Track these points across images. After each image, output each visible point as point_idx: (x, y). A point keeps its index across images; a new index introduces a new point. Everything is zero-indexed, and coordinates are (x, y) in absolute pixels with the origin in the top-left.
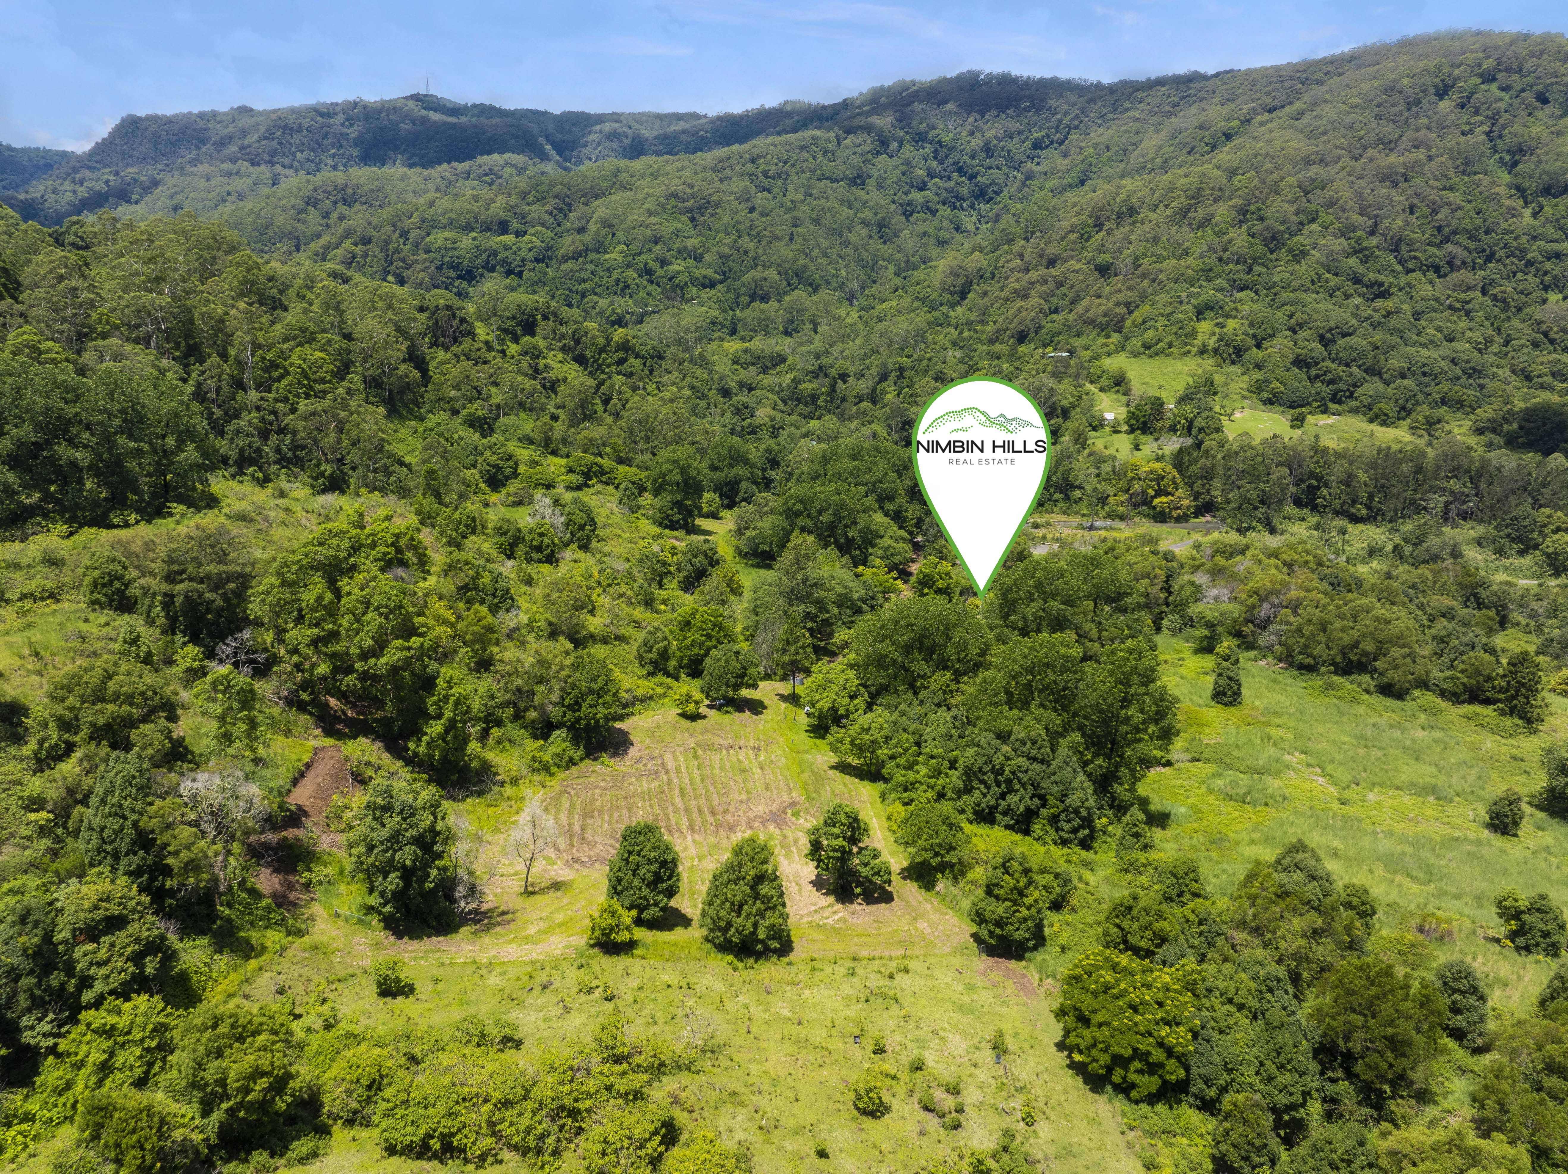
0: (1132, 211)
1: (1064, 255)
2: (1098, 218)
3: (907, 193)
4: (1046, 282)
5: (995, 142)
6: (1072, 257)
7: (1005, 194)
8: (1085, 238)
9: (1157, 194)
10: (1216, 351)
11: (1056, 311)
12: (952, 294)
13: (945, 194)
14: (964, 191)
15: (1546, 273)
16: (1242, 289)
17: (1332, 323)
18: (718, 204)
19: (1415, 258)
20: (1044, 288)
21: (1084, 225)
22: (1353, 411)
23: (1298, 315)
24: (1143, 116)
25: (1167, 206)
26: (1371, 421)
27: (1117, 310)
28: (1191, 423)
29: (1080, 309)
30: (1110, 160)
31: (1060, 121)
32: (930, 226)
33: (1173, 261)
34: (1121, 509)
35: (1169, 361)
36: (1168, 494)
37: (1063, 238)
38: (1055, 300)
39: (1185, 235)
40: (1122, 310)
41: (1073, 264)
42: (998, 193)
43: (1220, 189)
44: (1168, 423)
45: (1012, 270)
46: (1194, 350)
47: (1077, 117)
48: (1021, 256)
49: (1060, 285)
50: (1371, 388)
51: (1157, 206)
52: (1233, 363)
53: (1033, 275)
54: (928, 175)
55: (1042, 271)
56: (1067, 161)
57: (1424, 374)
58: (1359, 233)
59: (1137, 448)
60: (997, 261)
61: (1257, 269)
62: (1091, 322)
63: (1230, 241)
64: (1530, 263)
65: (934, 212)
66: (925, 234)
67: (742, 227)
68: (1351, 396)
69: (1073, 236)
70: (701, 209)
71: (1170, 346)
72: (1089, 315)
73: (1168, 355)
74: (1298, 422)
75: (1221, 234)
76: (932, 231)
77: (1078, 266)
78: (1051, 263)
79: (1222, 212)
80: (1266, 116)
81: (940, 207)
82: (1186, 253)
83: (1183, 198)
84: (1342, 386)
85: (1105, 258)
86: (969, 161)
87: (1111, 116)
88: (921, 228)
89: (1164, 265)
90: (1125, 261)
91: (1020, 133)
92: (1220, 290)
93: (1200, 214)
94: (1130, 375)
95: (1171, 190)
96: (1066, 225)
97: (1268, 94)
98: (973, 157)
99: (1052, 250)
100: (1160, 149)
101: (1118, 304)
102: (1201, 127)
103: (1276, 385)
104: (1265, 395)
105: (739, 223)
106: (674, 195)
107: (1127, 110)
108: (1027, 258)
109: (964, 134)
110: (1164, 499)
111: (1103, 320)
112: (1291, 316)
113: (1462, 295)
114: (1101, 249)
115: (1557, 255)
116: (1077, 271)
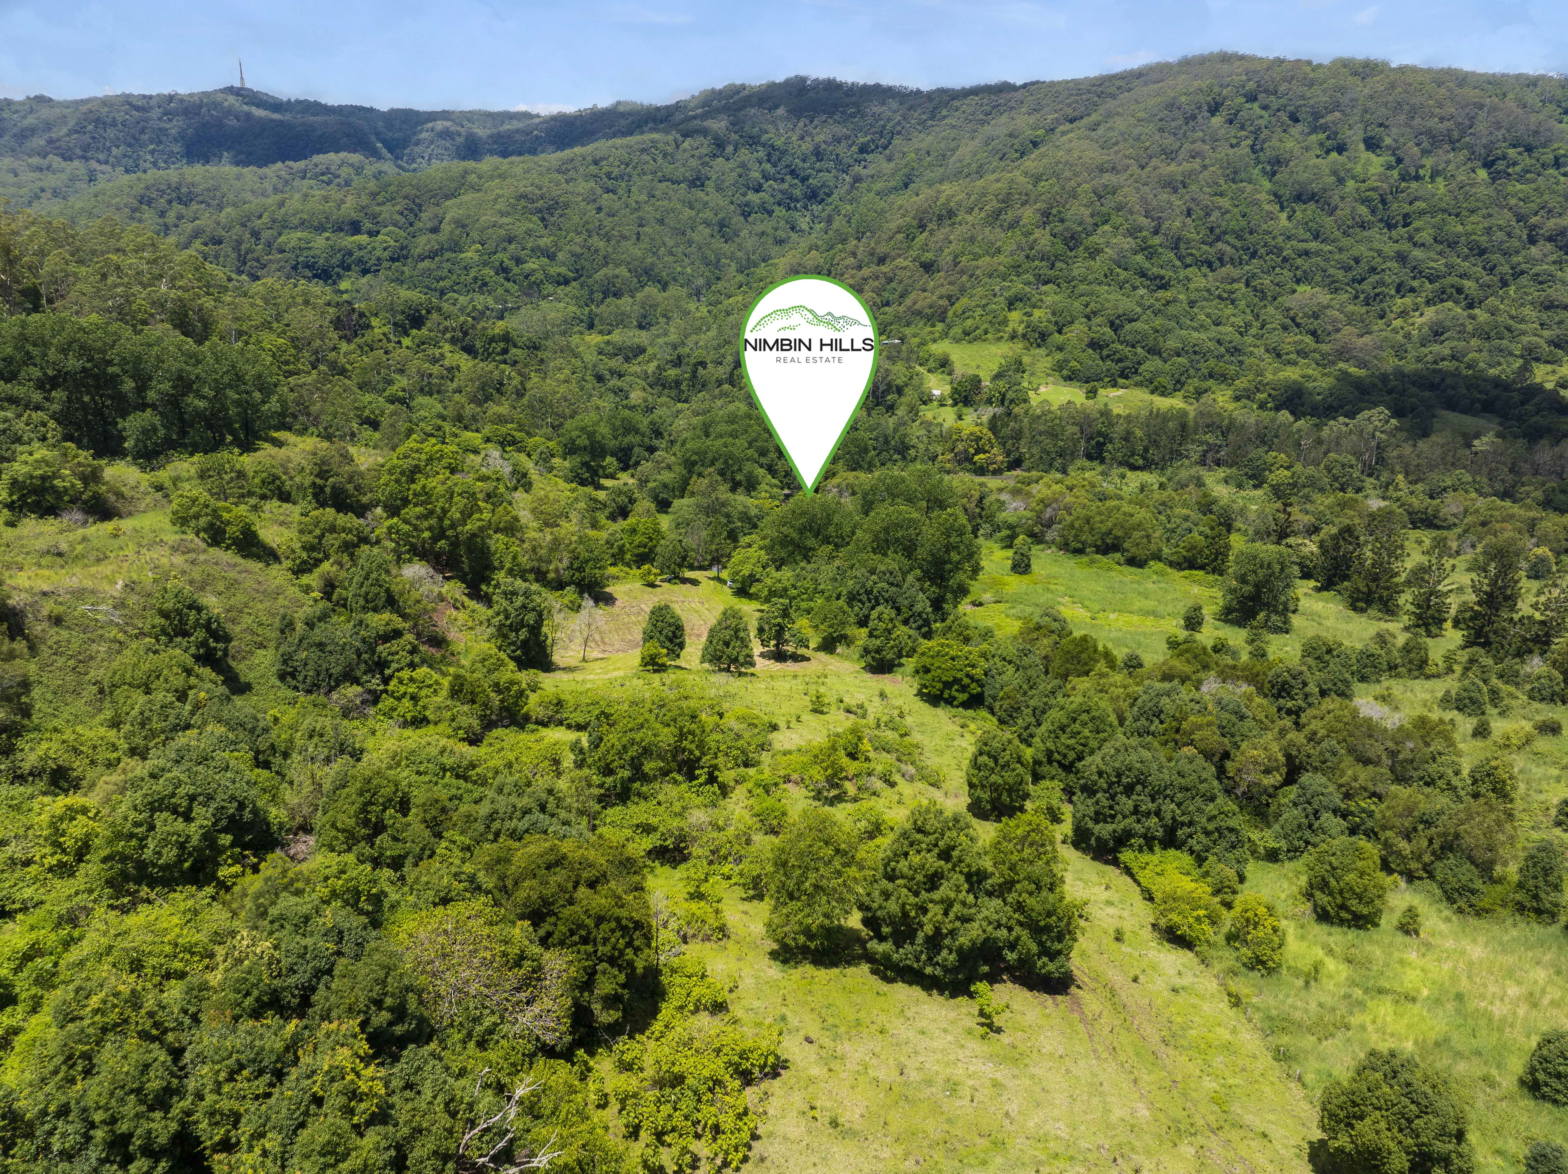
0: (951, 214)
1: (893, 253)
2: (921, 220)
3: (744, 195)
4: (877, 278)
5: (824, 146)
6: (899, 256)
7: (835, 196)
8: (910, 238)
9: (972, 199)
10: (1024, 336)
11: (887, 304)
13: (779, 196)
14: (797, 192)
15: (1297, 268)
16: (1046, 283)
17: (1120, 312)
18: (566, 206)
19: (1192, 255)
20: (876, 283)
21: (909, 226)
22: (1138, 385)
23: (1092, 305)
24: (959, 123)
25: (981, 209)
26: (1152, 393)
27: (941, 302)
28: (1004, 396)
29: (908, 301)
30: (930, 164)
31: (884, 127)
32: (767, 226)
33: (987, 259)
34: (948, 465)
35: (984, 345)
36: (985, 452)
37: (891, 238)
38: (886, 295)
39: (997, 235)
40: (945, 302)
41: (901, 262)
42: (829, 195)
43: (1026, 194)
44: (985, 396)
45: (847, 267)
46: (1006, 336)
47: (899, 123)
48: (854, 254)
49: (890, 280)
50: (1152, 364)
51: (972, 209)
52: (1039, 346)
53: (866, 272)
54: (764, 177)
55: (874, 268)
56: (892, 165)
57: (1195, 353)
58: (1145, 233)
59: (960, 418)
60: (832, 259)
61: (1059, 265)
62: (919, 313)
63: (1035, 241)
64: (1285, 260)
65: (770, 213)
66: (763, 233)
67: (591, 226)
68: (1136, 372)
69: (900, 236)
70: (550, 210)
71: (986, 333)
72: (917, 307)
73: (985, 340)
74: (1092, 393)
75: (1028, 234)
76: (769, 230)
77: (905, 264)
78: (882, 261)
79: (1029, 215)
80: (1068, 126)
81: (776, 208)
82: (999, 251)
83: (994, 203)
84: (1128, 363)
85: (929, 256)
86: (801, 164)
87: (930, 123)
88: (759, 228)
89: (980, 262)
90: (946, 259)
91: (847, 138)
92: (1028, 283)
93: (1009, 216)
94: (953, 357)
95: (984, 195)
96: (893, 226)
97: (1069, 105)
98: (804, 161)
99: (882, 249)
100: (975, 155)
101: (941, 297)
102: (1011, 135)
103: (1074, 363)
104: (1065, 372)
105: (587, 223)
106: (523, 196)
107: (945, 117)
108: (859, 257)
109: (794, 138)
110: (982, 456)
111: (929, 311)
112: (1086, 306)
113: (1229, 287)
114: (925, 248)
115: (1307, 253)
116: (905, 268)
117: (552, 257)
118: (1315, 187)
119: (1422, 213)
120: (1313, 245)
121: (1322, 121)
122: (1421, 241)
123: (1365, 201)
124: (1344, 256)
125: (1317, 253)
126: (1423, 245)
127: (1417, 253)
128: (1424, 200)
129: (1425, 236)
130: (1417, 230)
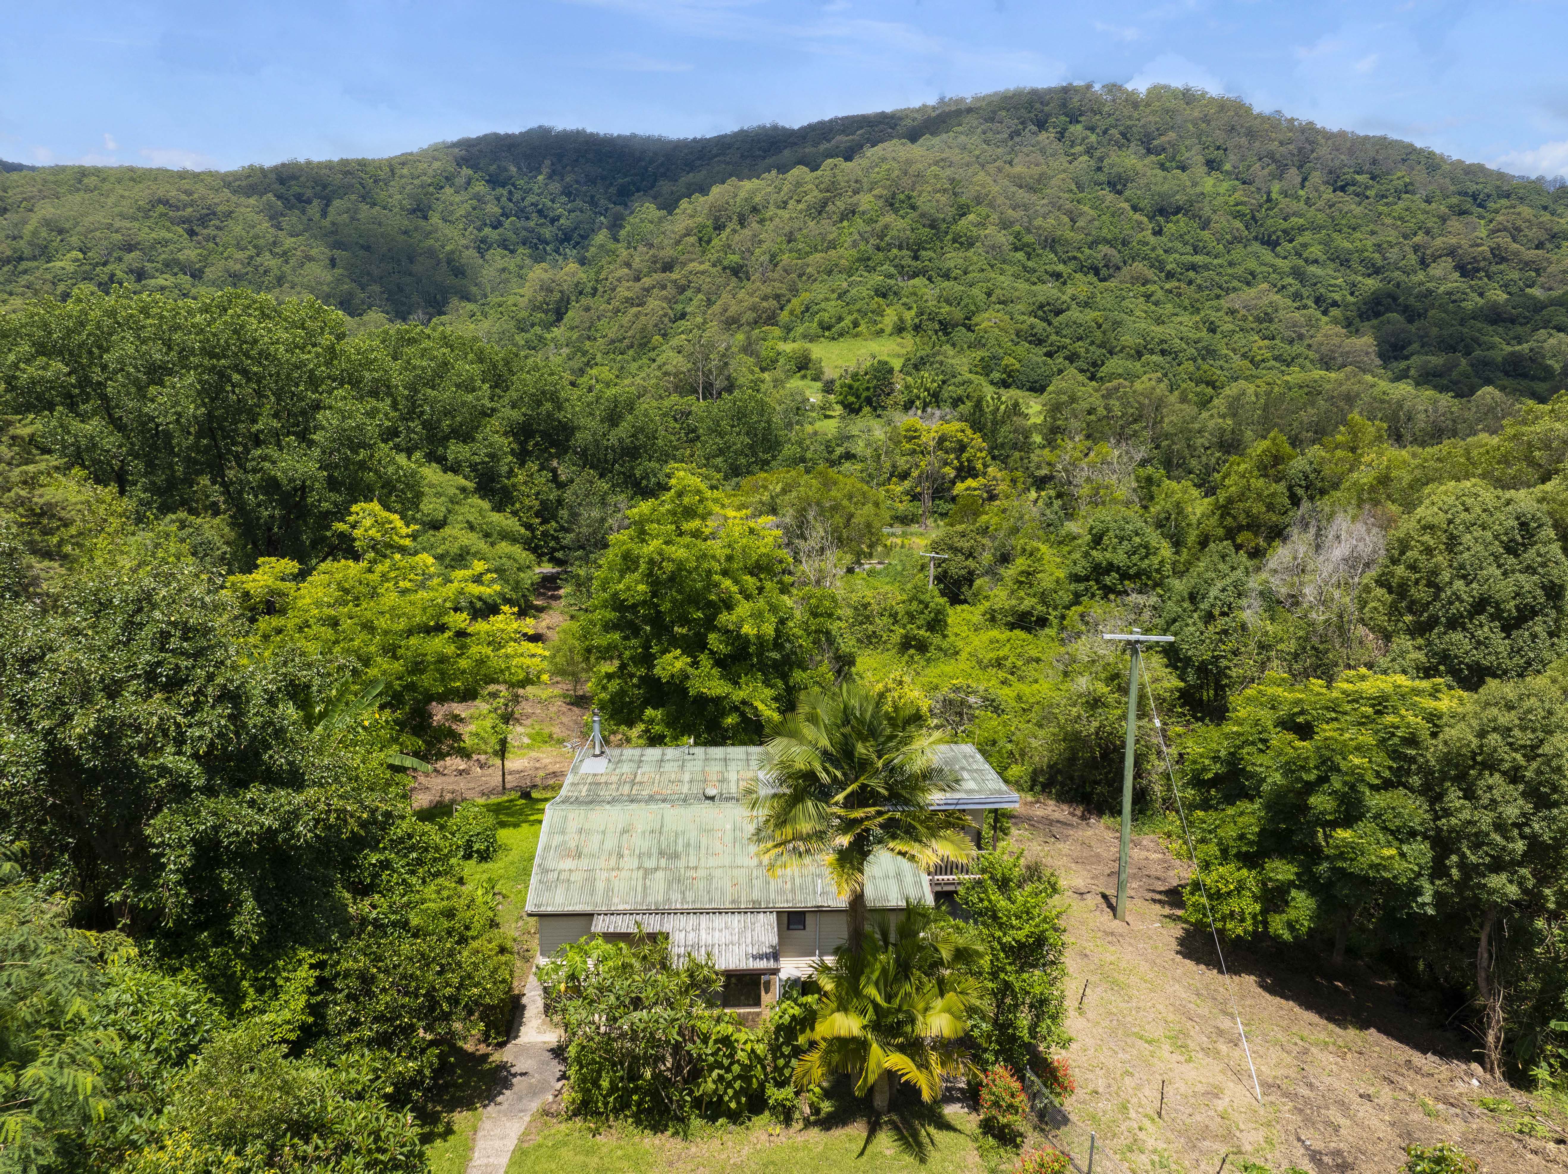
0: (757, 210)
1: (683, 258)
2: (717, 219)
3: (480, 230)
4: (664, 287)
5: (576, 187)
6: (692, 260)
8: (704, 241)
10: (917, 328)
11: (683, 316)
12: (546, 312)
13: (524, 234)
14: (547, 232)
16: (915, 275)
17: (1042, 299)
18: (229, 215)
19: (1075, 258)
20: (664, 294)
21: (702, 227)
23: (998, 291)
25: (798, 202)
27: (765, 304)
32: (509, 262)
37: (678, 243)
38: (679, 307)
39: (827, 227)
40: (773, 303)
41: (694, 266)
43: (856, 182)
45: (619, 280)
46: (888, 330)
48: (628, 265)
49: (682, 289)
50: (1119, 364)
51: (785, 203)
52: (944, 341)
53: (647, 281)
54: (504, 214)
55: (658, 276)
57: (1163, 352)
58: (1017, 228)
61: (926, 254)
63: (886, 227)
65: (513, 251)
66: (504, 270)
67: (262, 242)
69: (692, 239)
70: (203, 221)
71: (856, 324)
73: (857, 335)
75: (871, 221)
76: (512, 267)
77: (702, 268)
78: (668, 267)
79: (867, 202)
81: (520, 246)
82: (834, 244)
83: (816, 193)
85: (734, 258)
86: (549, 204)
88: (500, 263)
89: (810, 259)
90: (761, 255)
91: (603, 178)
92: (889, 275)
93: (840, 205)
94: (814, 356)
96: (680, 227)
99: (668, 253)
101: (765, 298)
103: (1008, 360)
104: (996, 375)
105: (256, 237)
106: (166, 203)
108: (634, 265)
109: (540, 178)
113: (1142, 289)
114: (728, 248)
115: (1193, 267)
116: (703, 273)
117: (197, 275)
118: (1180, 199)
119: (1301, 229)
120: (1199, 259)
121: (1155, 142)
122: (1312, 257)
123: (1238, 215)
124: (1239, 270)
125: (1206, 267)
126: (1316, 261)
127: (1312, 269)
128: (1301, 216)
129: (1315, 251)
130: (1305, 246)
